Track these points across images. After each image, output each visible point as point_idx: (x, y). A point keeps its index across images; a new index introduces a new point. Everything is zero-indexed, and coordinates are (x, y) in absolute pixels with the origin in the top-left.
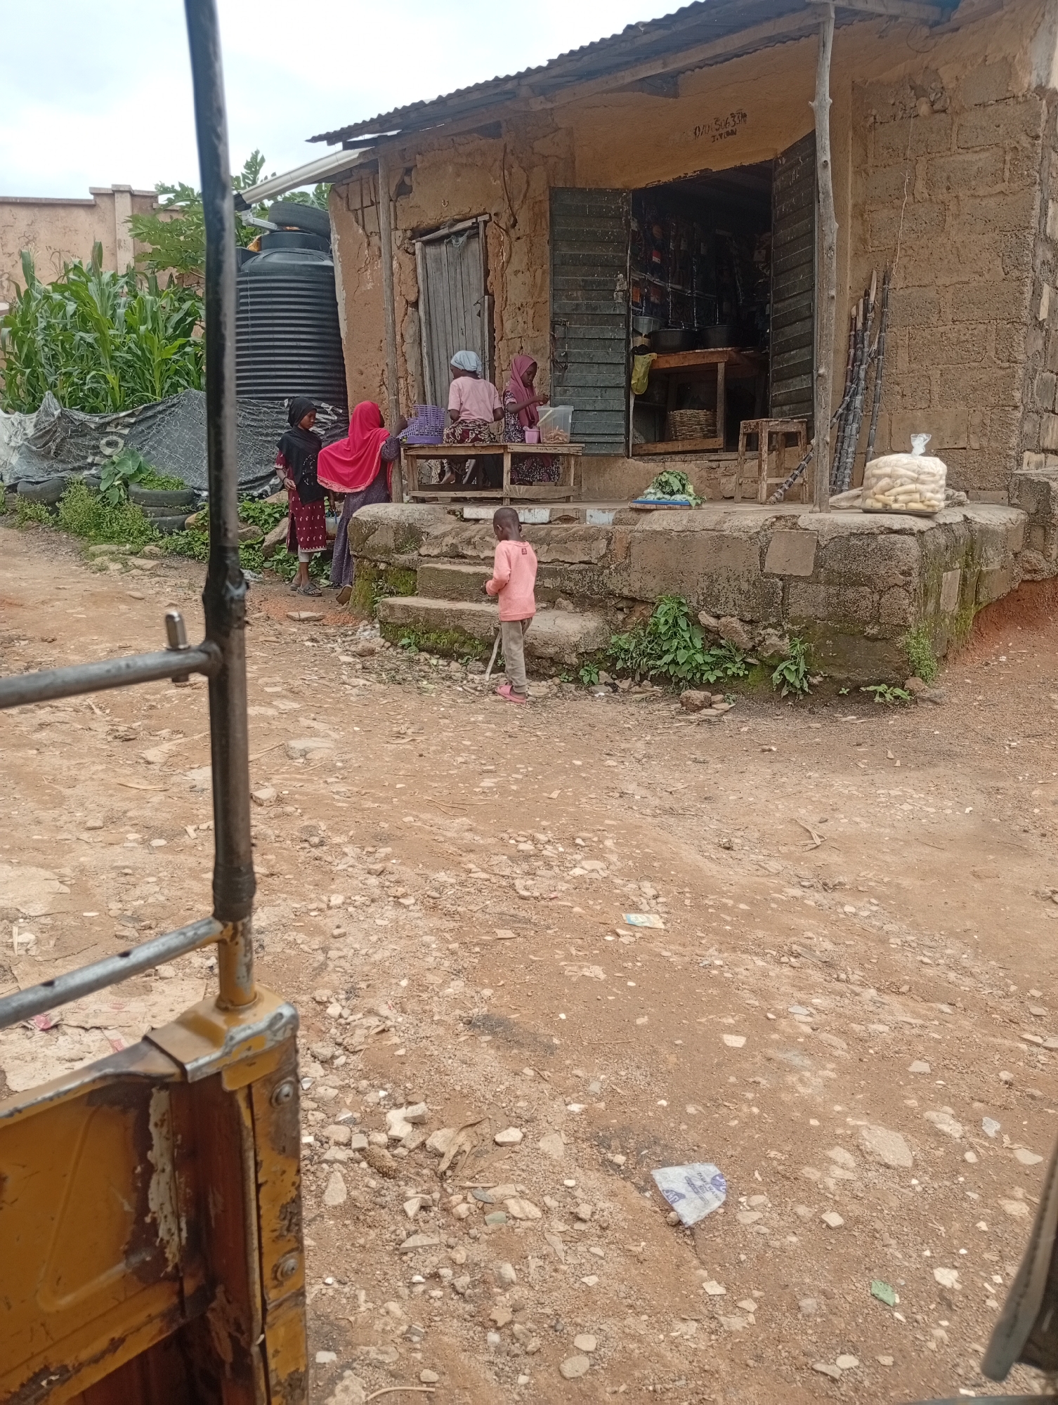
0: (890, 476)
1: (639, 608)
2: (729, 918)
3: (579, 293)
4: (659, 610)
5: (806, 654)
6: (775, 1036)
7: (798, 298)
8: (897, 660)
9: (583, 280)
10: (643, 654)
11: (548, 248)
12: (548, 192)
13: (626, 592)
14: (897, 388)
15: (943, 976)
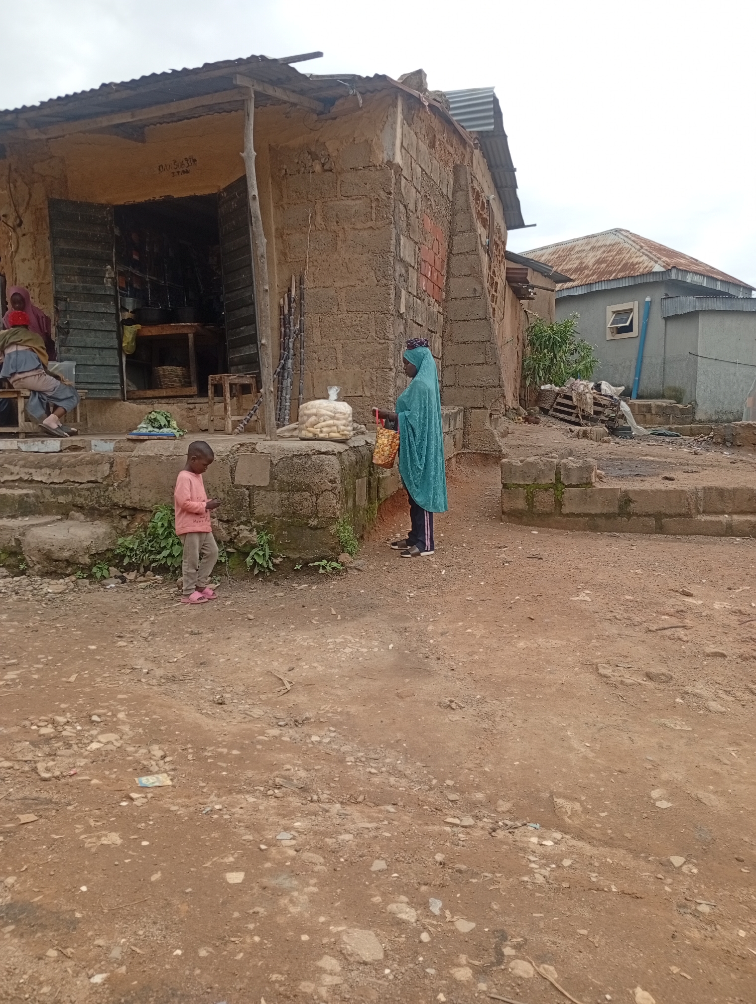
0: (316, 415)
1: (140, 516)
2: (224, 765)
3: (76, 277)
4: (156, 516)
5: (270, 542)
6: (268, 865)
7: (243, 290)
8: (332, 542)
9: (79, 268)
10: (145, 551)
11: (48, 243)
12: (46, 202)
13: (128, 503)
14: (315, 355)
15: (386, 781)
